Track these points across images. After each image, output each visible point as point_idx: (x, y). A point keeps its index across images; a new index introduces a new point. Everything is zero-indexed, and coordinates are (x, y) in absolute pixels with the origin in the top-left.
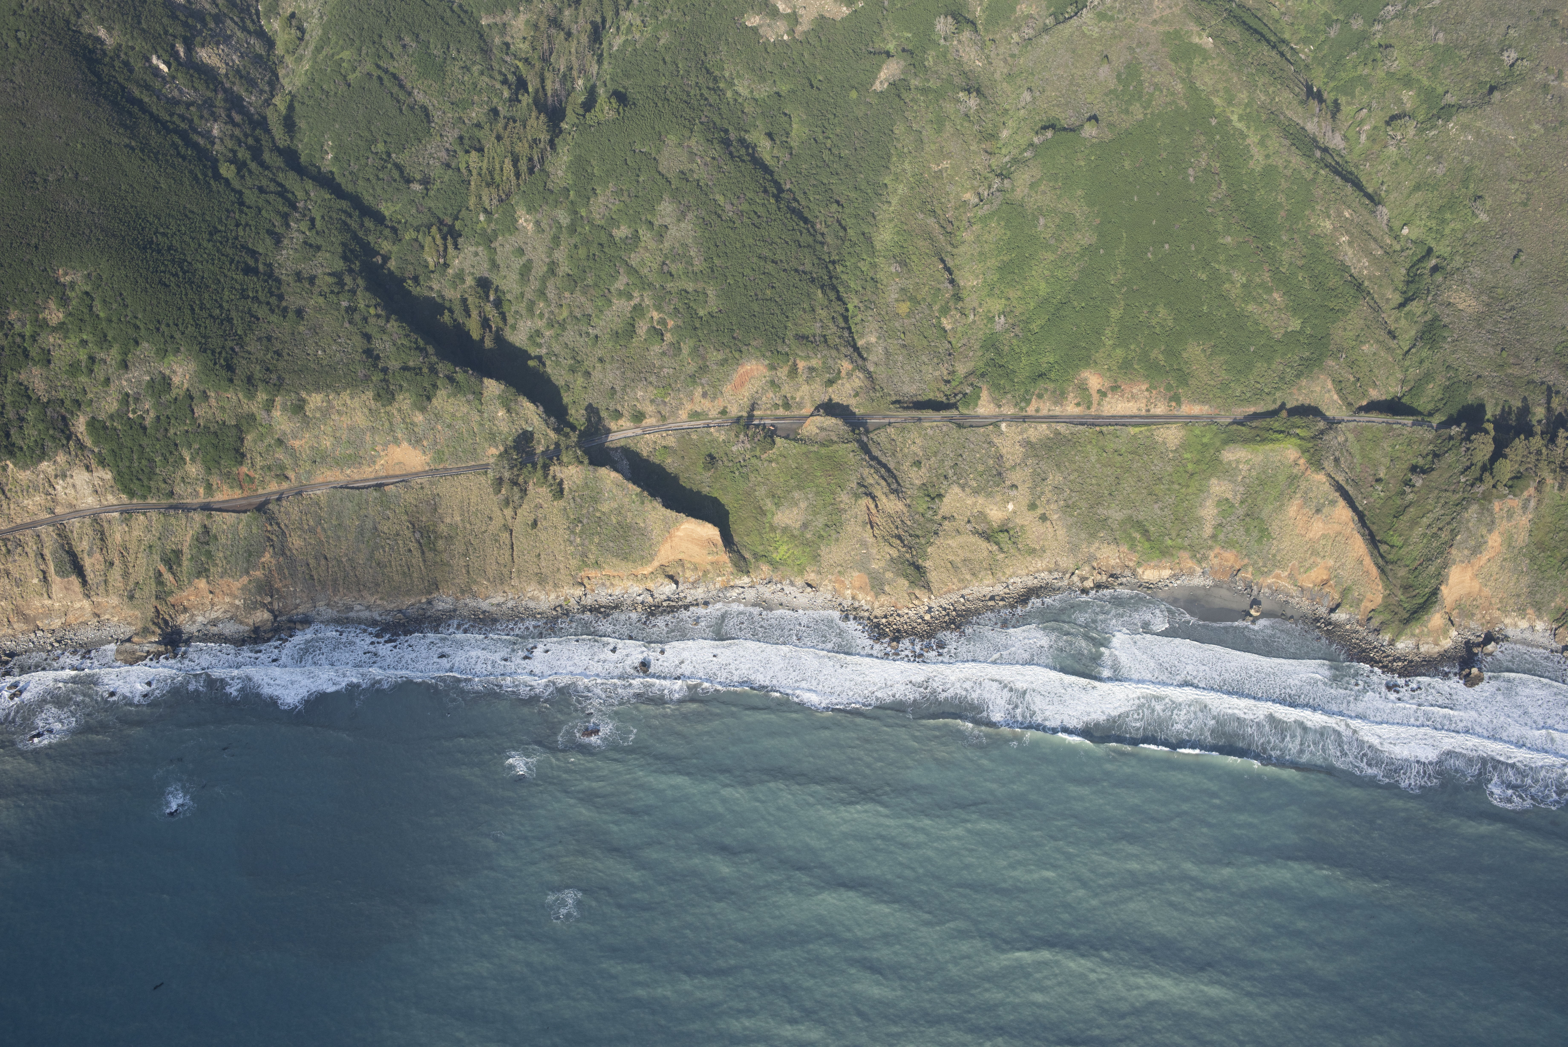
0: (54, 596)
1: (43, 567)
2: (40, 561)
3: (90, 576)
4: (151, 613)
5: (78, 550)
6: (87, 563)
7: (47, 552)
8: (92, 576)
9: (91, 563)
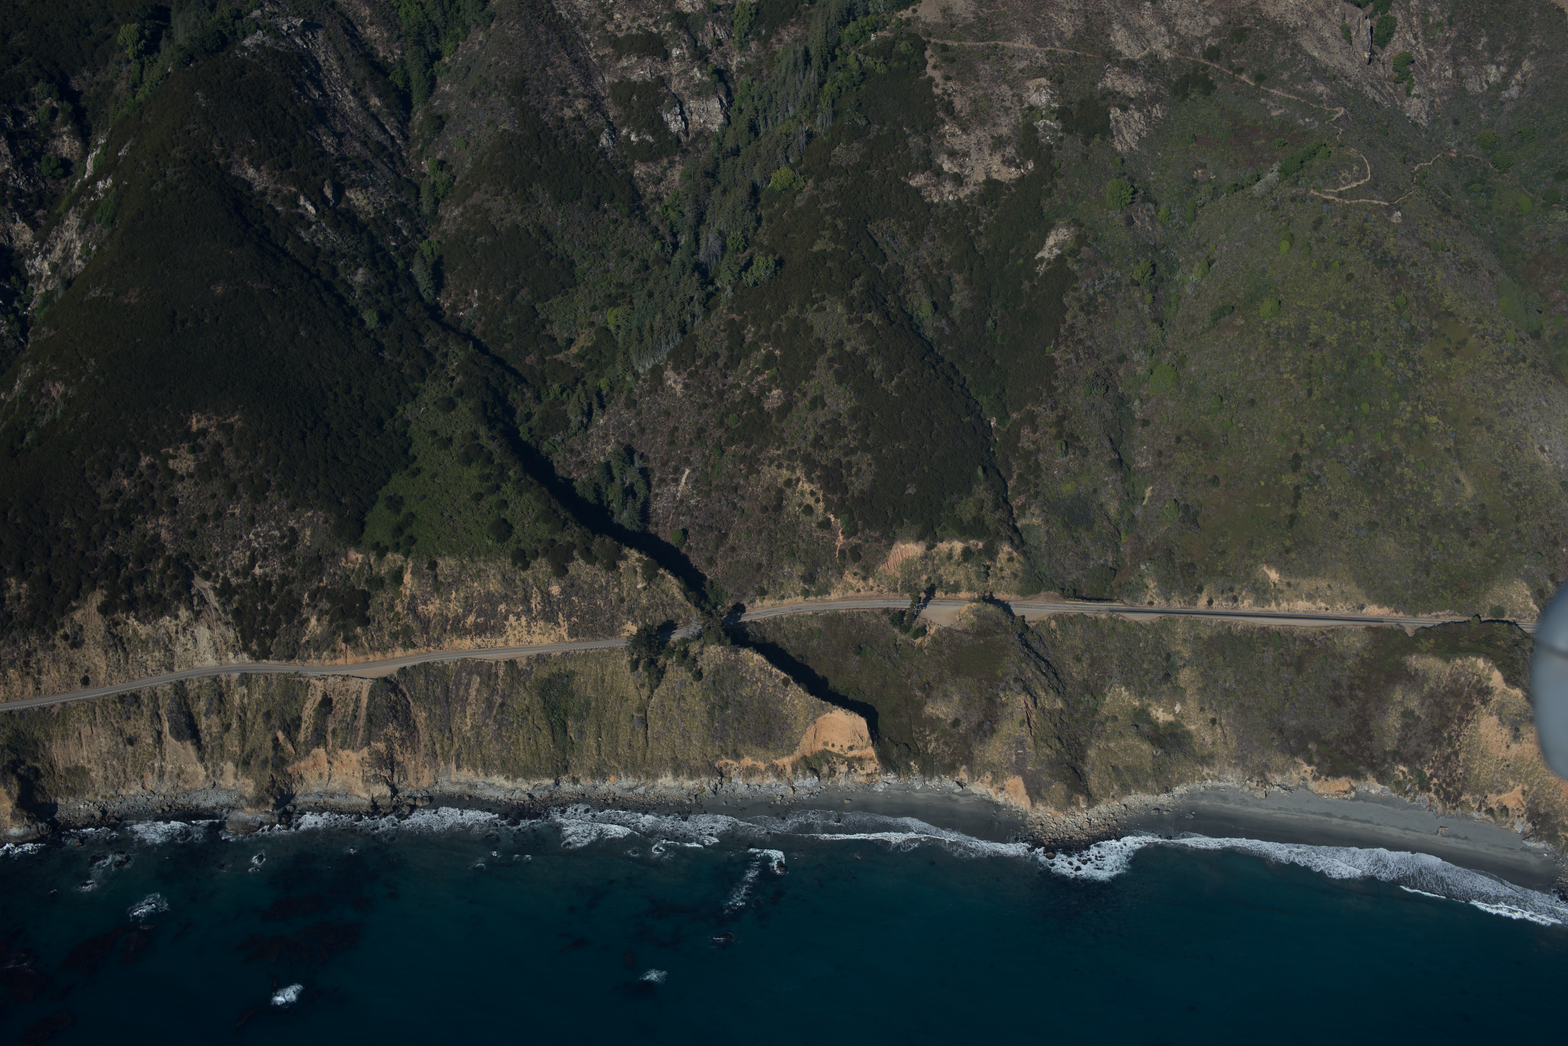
0: (167, 758)
1: (158, 727)
2: (156, 720)
3: (206, 739)
4: (266, 782)
5: (194, 710)
6: (203, 723)
7: (162, 712)
8: (208, 738)
9: (208, 724)
